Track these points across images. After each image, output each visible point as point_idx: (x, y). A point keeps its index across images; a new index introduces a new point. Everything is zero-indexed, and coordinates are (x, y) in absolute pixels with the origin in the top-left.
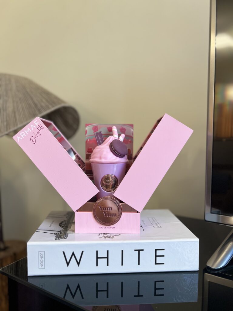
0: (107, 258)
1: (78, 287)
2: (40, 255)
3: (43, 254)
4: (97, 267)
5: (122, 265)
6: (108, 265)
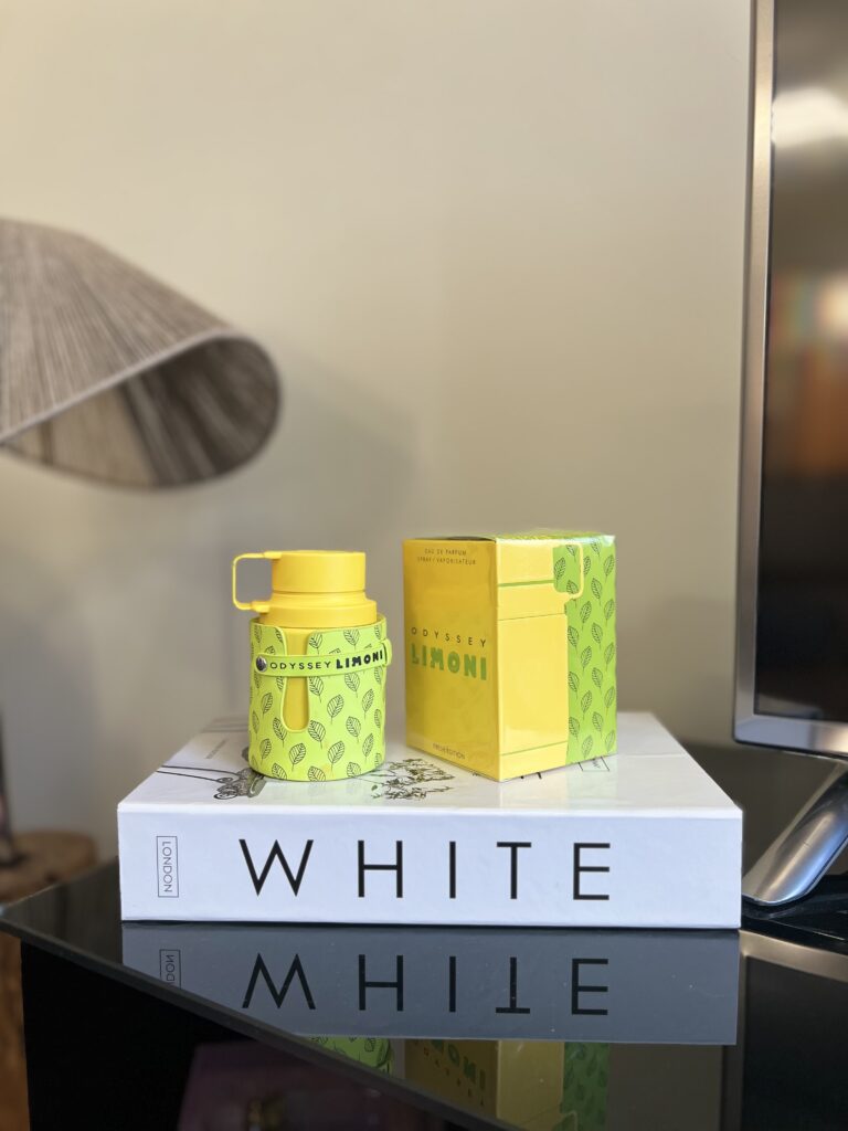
0: (398, 867)
2: (161, 847)
3: (173, 846)
4: (362, 898)
5: (453, 895)
6: (400, 894)
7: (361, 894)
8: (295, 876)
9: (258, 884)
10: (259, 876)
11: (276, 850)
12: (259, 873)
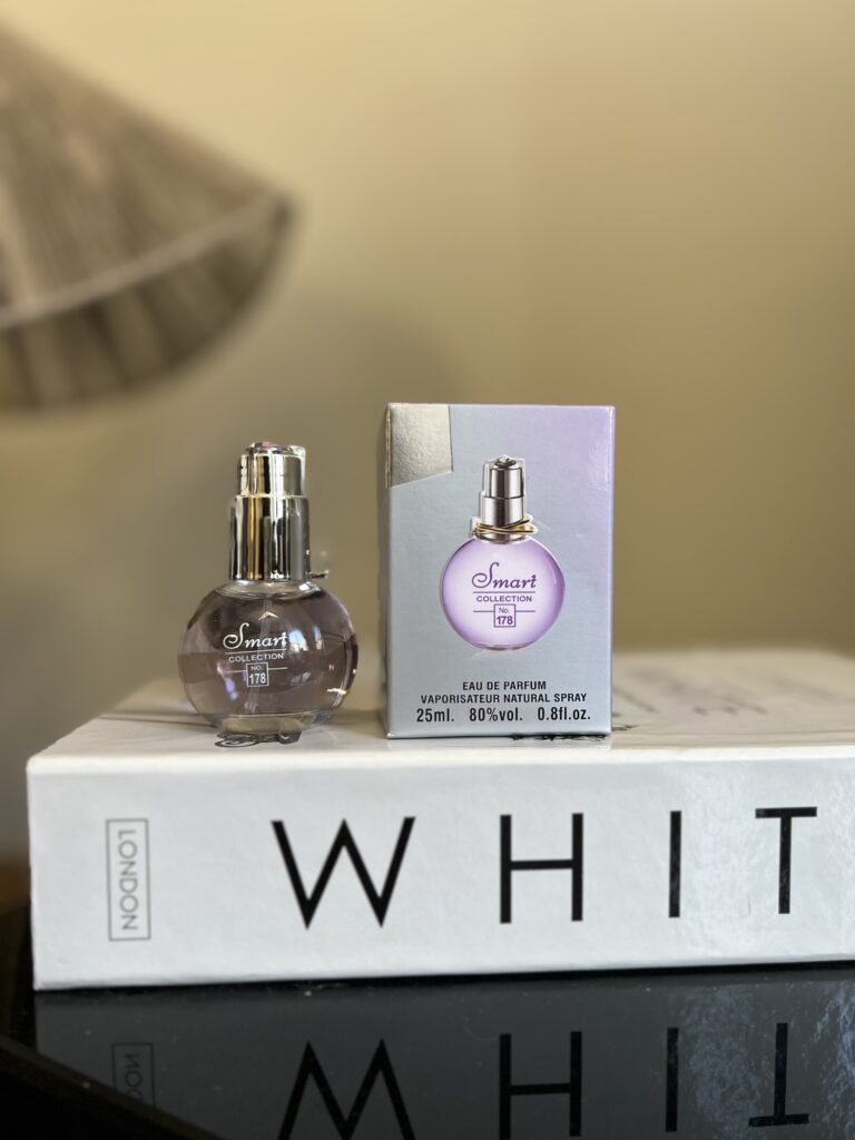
0: (575, 864)
2: (115, 842)
3: (139, 838)
6: (577, 914)
7: (506, 916)
8: (379, 888)
9: (308, 907)
10: (309, 890)
11: (344, 839)
12: (309, 885)
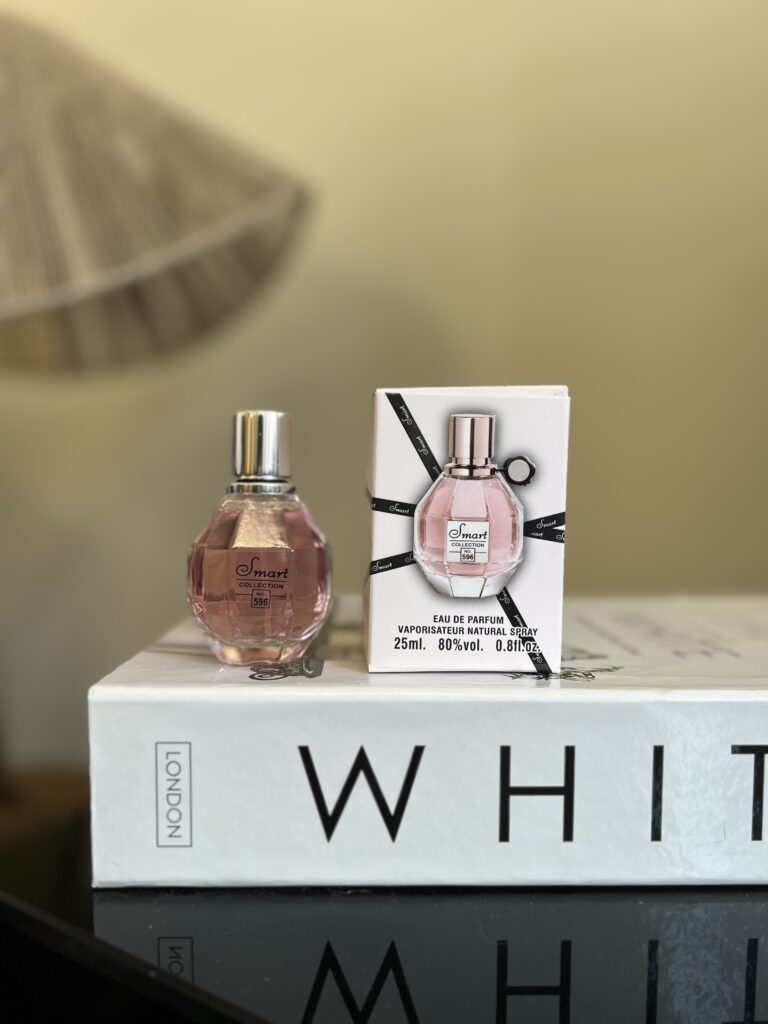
0: (567, 791)
1: (392, 960)
2: (163, 761)
3: (183, 759)
4: (504, 844)
5: (656, 835)
6: (568, 835)
7: (504, 836)
8: (392, 806)
9: (330, 822)
10: (330, 807)
11: (362, 763)
